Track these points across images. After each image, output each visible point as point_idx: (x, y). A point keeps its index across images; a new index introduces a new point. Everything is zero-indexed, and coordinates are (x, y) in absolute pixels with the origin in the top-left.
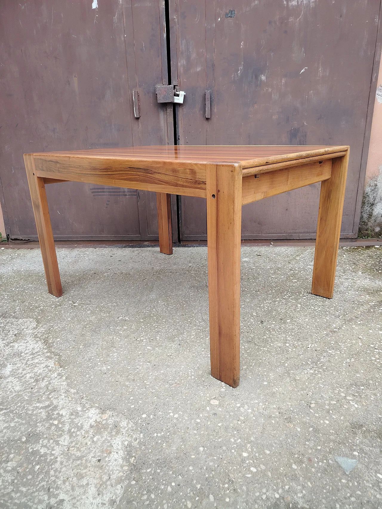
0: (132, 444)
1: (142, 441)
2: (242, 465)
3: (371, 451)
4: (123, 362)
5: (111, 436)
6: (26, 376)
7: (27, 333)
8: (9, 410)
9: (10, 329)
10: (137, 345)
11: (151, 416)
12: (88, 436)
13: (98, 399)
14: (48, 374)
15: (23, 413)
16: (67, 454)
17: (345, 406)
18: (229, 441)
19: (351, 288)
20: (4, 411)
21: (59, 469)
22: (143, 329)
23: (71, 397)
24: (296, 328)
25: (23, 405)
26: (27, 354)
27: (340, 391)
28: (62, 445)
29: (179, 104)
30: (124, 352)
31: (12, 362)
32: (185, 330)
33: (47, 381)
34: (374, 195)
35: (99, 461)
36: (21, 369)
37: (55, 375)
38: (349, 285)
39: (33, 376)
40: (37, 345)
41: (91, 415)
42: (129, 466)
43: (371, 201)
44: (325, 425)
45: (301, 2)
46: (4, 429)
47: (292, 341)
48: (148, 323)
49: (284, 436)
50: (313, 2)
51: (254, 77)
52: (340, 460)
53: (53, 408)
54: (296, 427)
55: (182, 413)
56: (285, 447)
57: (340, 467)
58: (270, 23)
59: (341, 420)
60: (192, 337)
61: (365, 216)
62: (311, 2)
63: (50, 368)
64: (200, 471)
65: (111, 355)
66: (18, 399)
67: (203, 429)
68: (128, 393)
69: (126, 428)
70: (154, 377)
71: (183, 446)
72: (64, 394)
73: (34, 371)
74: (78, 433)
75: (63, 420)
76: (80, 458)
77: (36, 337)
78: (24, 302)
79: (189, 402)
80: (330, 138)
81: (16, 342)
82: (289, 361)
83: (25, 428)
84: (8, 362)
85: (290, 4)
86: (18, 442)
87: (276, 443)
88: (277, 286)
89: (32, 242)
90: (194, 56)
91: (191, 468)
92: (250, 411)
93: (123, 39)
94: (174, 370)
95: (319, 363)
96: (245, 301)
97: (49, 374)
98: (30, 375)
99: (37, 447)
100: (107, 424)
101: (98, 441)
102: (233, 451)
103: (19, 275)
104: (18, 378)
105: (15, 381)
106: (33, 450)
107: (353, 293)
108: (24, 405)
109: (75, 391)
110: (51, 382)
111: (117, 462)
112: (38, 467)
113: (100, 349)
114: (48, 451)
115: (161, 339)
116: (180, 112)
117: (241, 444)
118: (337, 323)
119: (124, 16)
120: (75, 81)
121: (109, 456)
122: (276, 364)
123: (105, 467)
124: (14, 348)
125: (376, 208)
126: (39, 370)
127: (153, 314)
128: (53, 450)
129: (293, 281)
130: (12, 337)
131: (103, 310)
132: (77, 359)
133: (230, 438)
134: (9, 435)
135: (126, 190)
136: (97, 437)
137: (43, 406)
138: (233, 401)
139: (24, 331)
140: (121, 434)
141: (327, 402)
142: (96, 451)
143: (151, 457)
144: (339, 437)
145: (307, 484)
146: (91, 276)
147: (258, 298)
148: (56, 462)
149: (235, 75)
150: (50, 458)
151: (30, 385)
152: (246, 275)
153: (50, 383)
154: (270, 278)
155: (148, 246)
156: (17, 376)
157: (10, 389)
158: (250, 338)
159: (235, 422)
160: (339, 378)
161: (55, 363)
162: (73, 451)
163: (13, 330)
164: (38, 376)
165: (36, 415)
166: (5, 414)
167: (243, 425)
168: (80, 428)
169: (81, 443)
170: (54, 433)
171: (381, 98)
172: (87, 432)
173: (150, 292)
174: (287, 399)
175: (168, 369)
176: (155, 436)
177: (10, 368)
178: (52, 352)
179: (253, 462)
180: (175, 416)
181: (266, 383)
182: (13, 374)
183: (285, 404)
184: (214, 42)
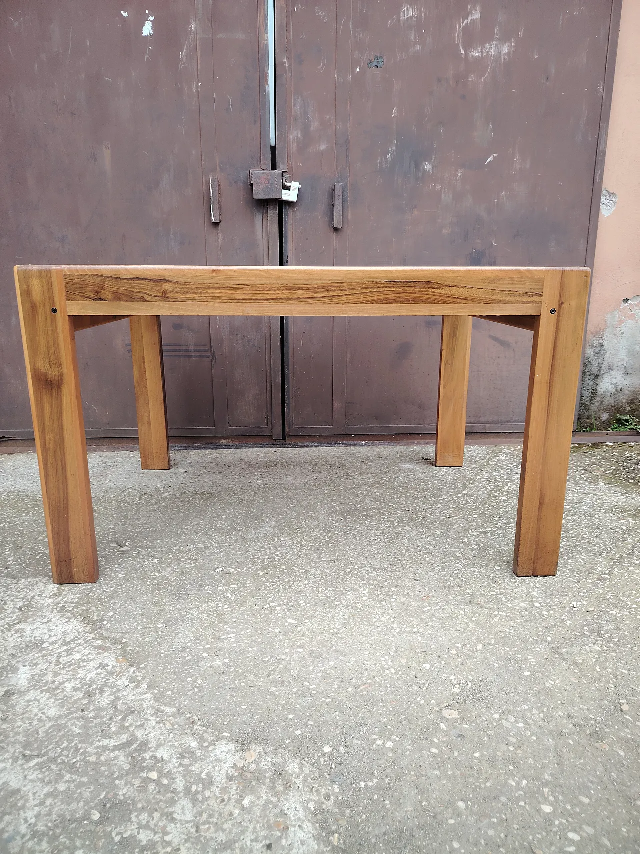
0: (324, 806)
1: (340, 798)
2: (549, 830)
4: (250, 649)
5: (277, 794)
6: (65, 687)
7: (43, 604)
8: (46, 758)
10: (268, 618)
11: (342, 749)
12: (230, 799)
13: (226, 723)
14: (109, 680)
15: (78, 761)
18: (506, 784)
19: (599, 508)
20: (36, 761)
22: (268, 588)
23: (169, 721)
25: (73, 744)
26: (53, 643)
28: (182, 821)
29: (289, 203)
31: (27, 661)
32: (347, 587)
33: (111, 695)
34: (600, 361)
35: (269, 847)
36: (50, 675)
37: (124, 681)
38: (594, 504)
39: (80, 686)
40: (72, 626)
41: (222, 756)
43: (595, 370)
45: (487, 52)
46: (46, 799)
47: (542, 598)
48: (273, 578)
49: (601, 769)
50: (505, 54)
51: (413, 165)
53: (138, 746)
54: (615, 749)
55: (398, 739)
56: (611, 787)
58: (439, 80)
60: (365, 599)
61: (587, 395)
62: (502, 54)
63: (110, 668)
64: (475, 849)
65: (223, 637)
66: (60, 734)
67: (449, 766)
68: (281, 709)
69: (301, 777)
70: (320, 674)
71: (424, 804)
72: (152, 718)
73: (79, 676)
74: (207, 794)
75: (167, 770)
76: (227, 846)
77: (64, 610)
78: (21, 547)
79: (403, 717)
81: (25, 621)
82: (551, 633)
83: (91, 792)
84: (19, 662)
85: (470, 54)
86: (85, 822)
87: (592, 782)
88: (477, 508)
89: (10, 442)
90: (315, 125)
91: (456, 845)
92: (521, 725)
93: (195, 89)
94: (354, 659)
95: (602, 632)
96: (434, 534)
97: (111, 681)
98: (73, 685)
99: (130, 830)
100: (260, 771)
101: (252, 807)
102: (522, 804)
104: (48, 691)
105: (44, 699)
106: (122, 837)
107: (606, 515)
108: (76, 745)
109: (175, 710)
110: (120, 695)
111: (308, 846)
113: (199, 628)
114: (155, 838)
115: (309, 605)
116: (291, 217)
117: (530, 788)
118: (603, 565)
119: (199, 53)
120: (107, 155)
121: (286, 835)
122: (531, 639)
124: (24, 634)
125: (602, 381)
126: (89, 672)
127: (278, 560)
128: (166, 834)
129: (500, 498)
130: (14, 613)
131: (182, 558)
132: (159, 649)
133: (506, 780)
134: (62, 810)
135: (192, 347)
136: (248, 798)
137: (117, 744)
138: (483, 710)
139: (36, 601)
140: (295, 788)
142: (255, 828)
143: (371, 829)
146: (141, 499)
147: (455, 529)
149: (382, 159)
150: (165, 851)
151: (77, 704)
152: (419, 490)
153: (118, 699)
154: (461, 495)
155: (229, 447)
156: (45, 688)
157: (36, 715)
159: (504, 748)
161: (117, 659)
162: (209, 832)
163: (12, 601)
164: (90, 686)
165: (107, 763)
166: (40, 767)
167: (519, 752)
168: (209, 783)
169: (220, 814)
170: (158, 797)
171: (607, 208)
172: (225, 790)
173: (259, 523)
174: (578, 700)
175: (341, 658)
176: (363, 786)
177: (26, 673)
178: (105, 639)
179: (568, 821)
180: (387, 746)
181: (527, 673)
182: (35, 685)
183: (577, 709)
184: (349, 104)
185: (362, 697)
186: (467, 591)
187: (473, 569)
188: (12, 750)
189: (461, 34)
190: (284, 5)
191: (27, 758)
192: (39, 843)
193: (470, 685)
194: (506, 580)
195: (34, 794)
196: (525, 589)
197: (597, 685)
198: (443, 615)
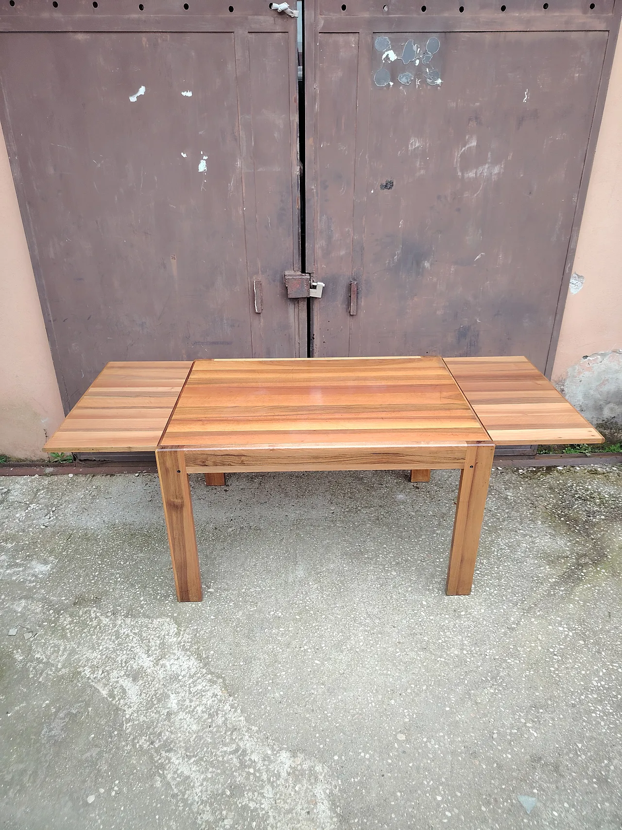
0: (334, 792)
1: (341, 788)
2: (437, 810)
3: (548, 787)
4: (294, 685)
5: (311, 784)
6: (197, 710)
7: (171, 642)
9: (149, 637)
10: (304, 659)
11: (343, 757)
12: (289, 786)
13: (284, 739)
14: (219, 705)
15: (214, 760)
16: (275, 807)
17: (525, 736)
18: (422, 783)
19: (529, 553)
20: (193, 759)
21: (274, 825)
22: (303, 632)
23: (255, 736)
24: (472, 626)
25: (209, 749)
26: (184, 676)
27: (520, 716)
28: (268, 797)
29: (315, 299)
30: (292, 670)
31: (173, 690)
32: (351, 632)
33: (223, 717)
35: (308, 813)
36: (188, 701)
37: (227, 707)
38: (527, 548)
39: (204, 709)
40: (192, 662)
41: (284, 760)
42: (337, 817)
44: (508, 760)
45: (480, 173)
46: (203, 782)
47: (469, 646)
48: (306, 622)
49: (471, 775)
50: (496, 174)
51: (415, 264)
52: (522, 799)
53: (242, 752)
54: (481, 764)
55: (372, 753)
56: (473, 787)
57: (522, 806)
58: (439, 197)
59: (522, 753)
60: (361, 644)
62: (493, 174)
63: (219, 697)
64: (402, 818)
65: (279, 674)
66: (201, 742)
67: (396, 771)
68: (312, 729)
69: (323, 774)
70: (333, 706)
71: (381, 792)
72: (246, 734)
73: (203, 702)
74: (278, 782)
75: (258, 768)
76: (290, 811)
77: (184, 648)
79: (376, 738)
80: (508, 339)
81: (165, 658)
82: (468, 677)
83: (223, 779)
84: (168, 690)
85: (466, 176)
86: (224, 796)
87: (464, 783)
90: (336, 236)
91: (393, 816)
92: (437, 746)
93: (241, 212)
94: (352, 694)
95: (498, 678)
96: (411, 580)
97: (221, 706)
98: (201, 709)
99: (245, 801)
100: (302, 769)
101: (300, 791)
102: (428, 795)
103: (117, 533)
104: (189, 712)
106: (242, 804)
107: (532, 562)
109: (257, 728)
110: (227, 716)
111: (326, 813)
112: (254, 824)
113: (264, 666)
114: (257, 806)
115: (327, 648)
116: (316, 308)
117: (433, 786)
118: (515, 616)
119: (244, 184)
120: (174, 262)
121: (316, 807)
122: (455, 682)
123: (316, 820)
124: (166, 668)
126: (208, 700)
127: (308, 606)
128: (261, 804)
130: (156, 650)
131: (248, 601)
132: (243, 683)
133: (423, 780)
134: (212, 788)
136: (298, 786)
137: (231, 750)
138: (419, 735)
139: (166, 640)
140: (320, 781)
141: (508, 731)
142: (302, 802)
143: (355, 805)
144: (521, 773)
145: (496, 826)
148: (269, 816)
149: (390, 260)
150: (262, 813)
151: (205, 722)
152: (406, 528)
153: (227, 719)
154: (435, 535)
156: (187, 711)
157: (187, 729)
158: (425, 643)
159: (425, 761)
160: (519, 698)
161: (221, 690)
162: (281, 804)
163: (153, 639)
164: (210, 710)
165: (228, 762)
166: (196, 763)
167: (433, 764)
168: (278, 776)
169: (285, 794)
170: (255, 783)
171: (575, 287)
172: (286, 780)
173: (295, 565)
174: (471, 730)
175: (345, 693)
176: (353, 781)
177: (175, 699)
178: (212, 673)
179: (447, 805)
180: (366, 757)
181: (448, 709)
182: (181, 708)
183: (469, 736)
184: (364, 219)
185: (355, 723)
186: (425, 638)
187: (431, 618)
188: (180, 752)
189: (459, 160)
190: (313, 144)
191: (189, 757)
192: (205, 806)
193: (415, 717)
194: (450, 628)
195: (197, 779)
196: (460, 637)
197: (484, 719)
198: (407, 660)
